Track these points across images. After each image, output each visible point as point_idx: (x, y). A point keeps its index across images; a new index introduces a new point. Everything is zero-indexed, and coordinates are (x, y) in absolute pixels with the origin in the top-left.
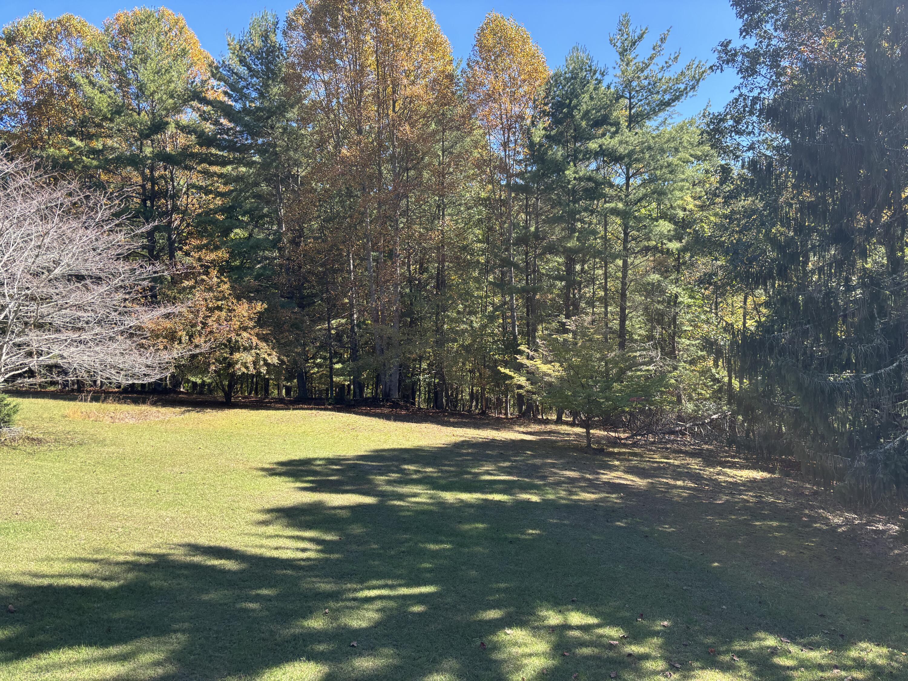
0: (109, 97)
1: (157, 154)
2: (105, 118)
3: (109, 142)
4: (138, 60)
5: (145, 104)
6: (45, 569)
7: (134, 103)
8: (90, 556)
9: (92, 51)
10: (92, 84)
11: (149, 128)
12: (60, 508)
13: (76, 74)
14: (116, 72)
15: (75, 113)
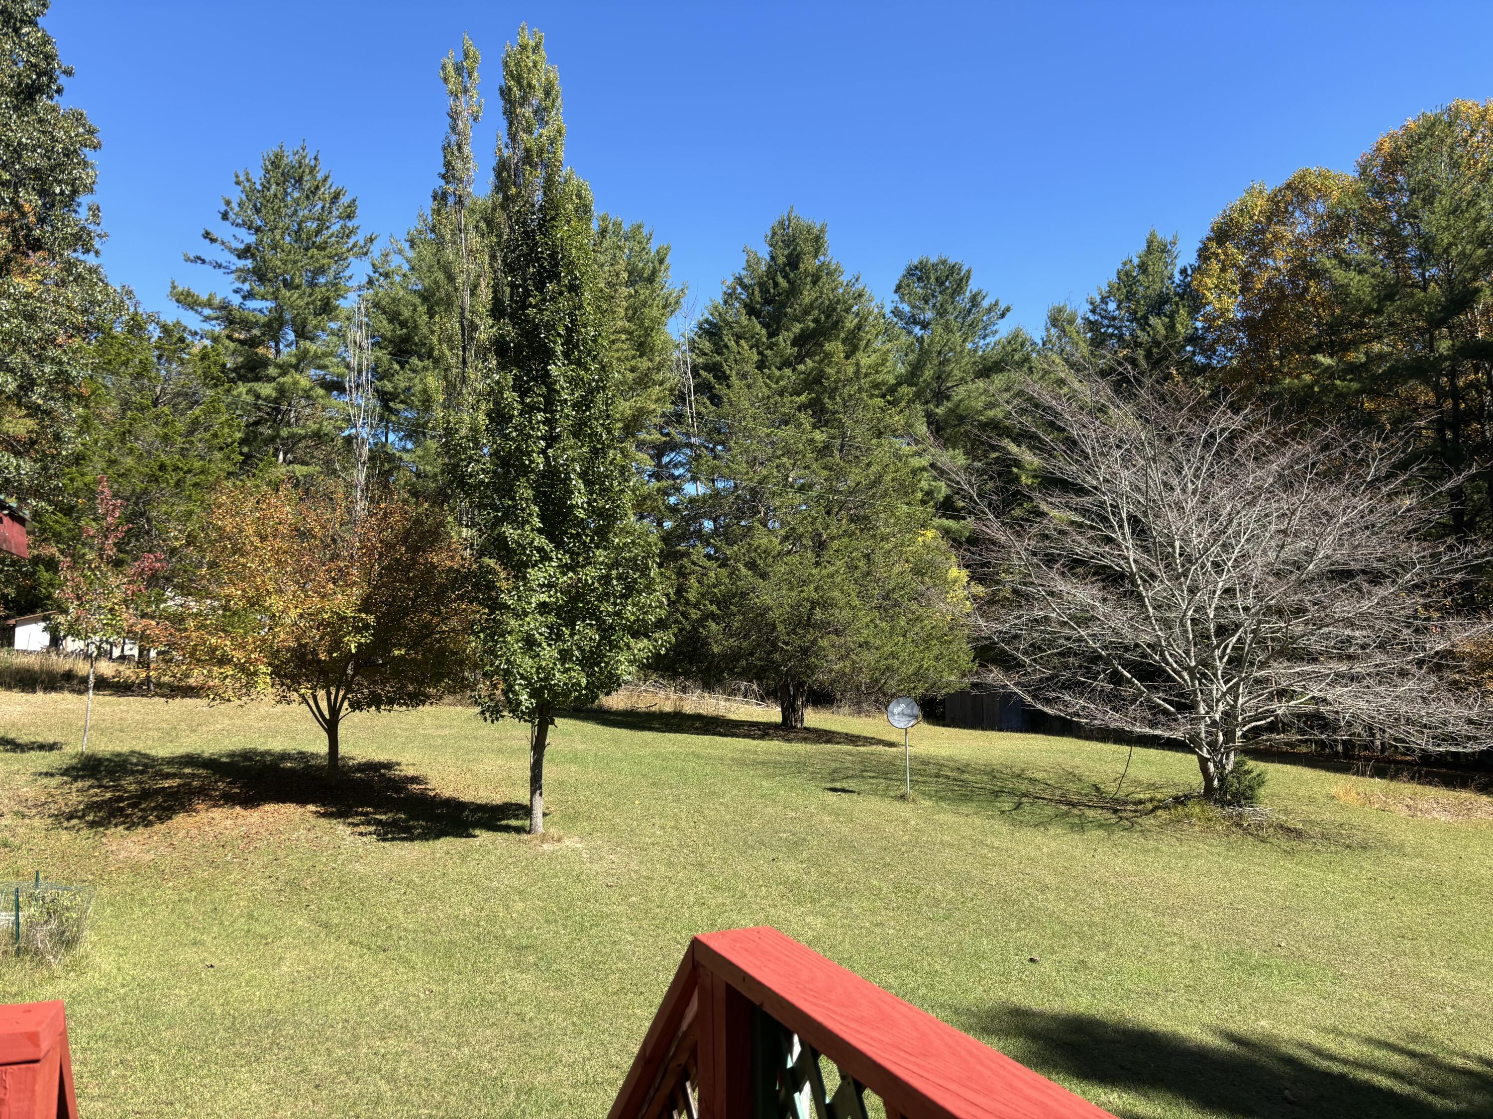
0: (1374, 276)
1: (1461, 348)
2: (1368, 311)
3: (1376, 347)
4: (1419, 202)
5: (1434, 271)
6: (1330, 1044)
7: (1415, 274)
8: (1403, 1044)
9: (1340, 212)
10: (1345, 264)
11: (1444, 308)
12: (1344, 950)
13: (1318, 256)
14: (1383, 233)
15: (1319, 316)
